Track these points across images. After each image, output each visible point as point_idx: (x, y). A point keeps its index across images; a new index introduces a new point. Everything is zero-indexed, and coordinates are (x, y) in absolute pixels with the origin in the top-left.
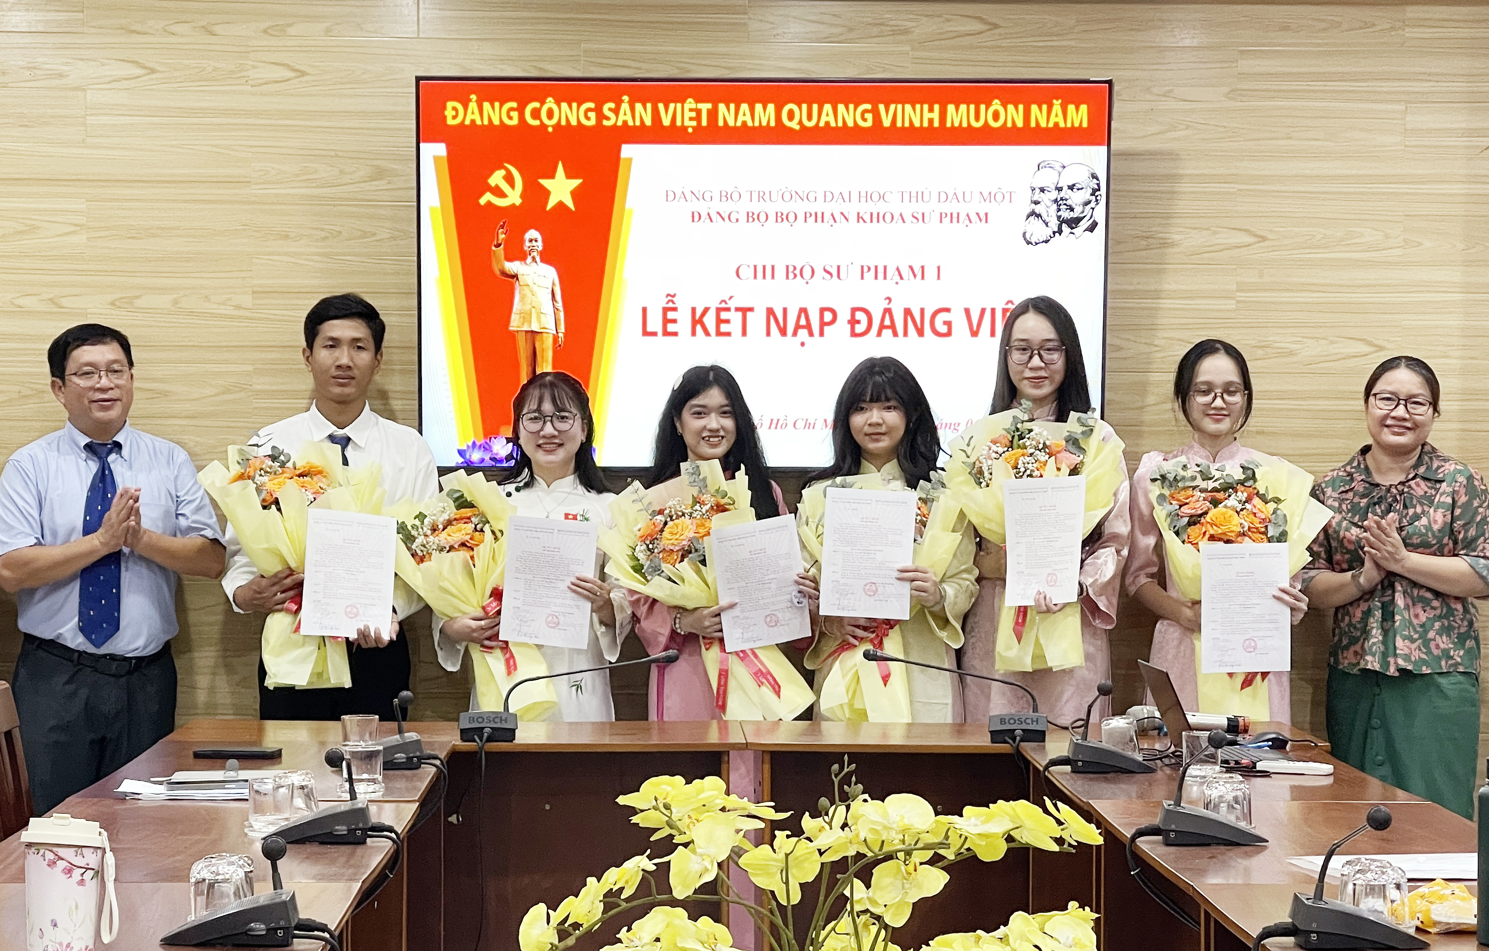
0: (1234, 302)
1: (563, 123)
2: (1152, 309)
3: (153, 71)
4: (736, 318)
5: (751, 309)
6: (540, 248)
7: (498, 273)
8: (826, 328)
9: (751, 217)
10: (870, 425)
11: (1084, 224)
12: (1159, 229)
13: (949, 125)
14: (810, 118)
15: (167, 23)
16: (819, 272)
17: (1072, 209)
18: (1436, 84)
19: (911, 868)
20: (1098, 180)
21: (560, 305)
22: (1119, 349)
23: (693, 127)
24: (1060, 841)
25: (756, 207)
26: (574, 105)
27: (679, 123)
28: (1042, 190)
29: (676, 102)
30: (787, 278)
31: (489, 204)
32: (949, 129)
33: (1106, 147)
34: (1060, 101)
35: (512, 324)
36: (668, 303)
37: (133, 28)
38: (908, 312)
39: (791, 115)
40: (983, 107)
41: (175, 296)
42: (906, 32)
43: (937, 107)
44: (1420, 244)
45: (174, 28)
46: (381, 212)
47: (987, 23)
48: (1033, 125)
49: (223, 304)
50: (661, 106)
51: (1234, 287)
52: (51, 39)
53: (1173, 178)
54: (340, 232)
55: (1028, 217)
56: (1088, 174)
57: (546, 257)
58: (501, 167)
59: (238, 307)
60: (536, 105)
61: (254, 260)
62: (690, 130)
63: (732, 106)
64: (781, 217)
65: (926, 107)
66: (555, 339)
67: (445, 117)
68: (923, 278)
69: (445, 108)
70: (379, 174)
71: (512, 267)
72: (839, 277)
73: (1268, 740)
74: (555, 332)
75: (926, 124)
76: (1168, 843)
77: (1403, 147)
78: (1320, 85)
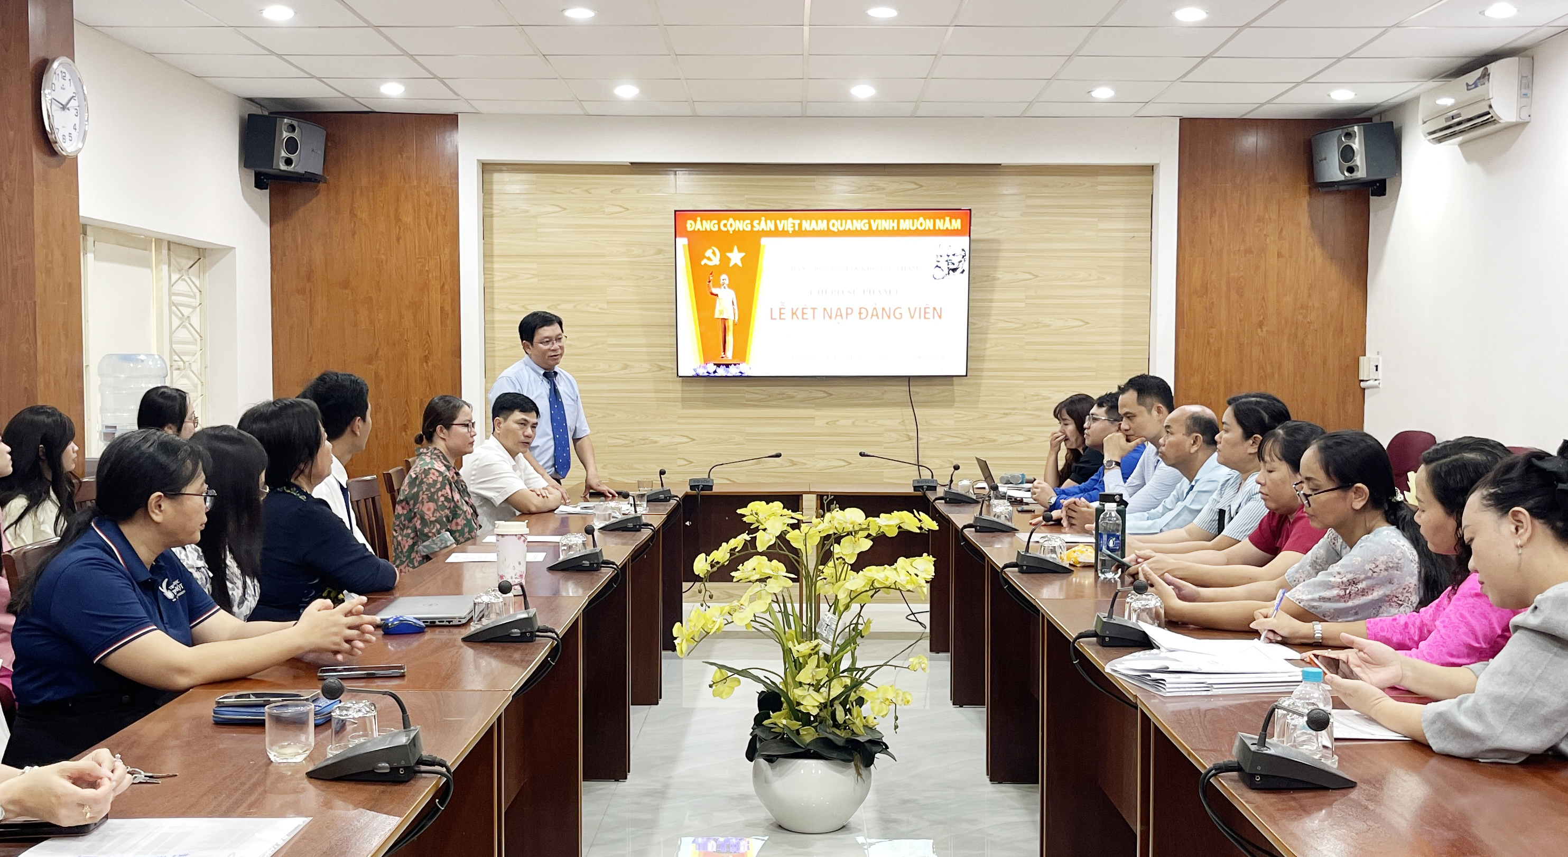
1: (737, 229)
2: (989, 307)
3: (565, 209)
4: (810, 312)
5: (817, 308)
6: (727, 283)
7: (709, 293)
9: (817, 269)
12: (992, 272)
13: (901, 228)
14: (841, 225)
15: (571, 188)
16: (846, 293)
17: (953, 264)
18: (1111, 210)
19: (857, 539)
20: (965, 251)
21: (736, 306)
22: (975, 324)
24: (921, 528)
25: (819, 266)
26: (742, 221)
27: (786, 229)
28: (941, 256)
29: (785, 220)
30: (832, 295)
31: (705, 264)
32: (901, 230)
33: (969, 237)
34: (948, 218)
35: (715, 315)
36: (781, 306)
37: (557, 191)
38: (884, 309)
39: (833, 225)
40: (915, 221)
42: (883, 189)
43: (896, 221)
44: (1105, 278)
45: (574, 191)
46: (661, 268)
47: (918, 185)
48: (937, 228)
49: (595, 307)
50: (778, 221)
52: (522, 196)
53: (998, 250)
54: (643, 277)
55: (935, 267)
56: (961, 249)
58: (710, 248)
59: (600, 309)
60: (725, 221)
62: (791, 232)
63: (808, 221)
65: (891, 221)
66: (734, 321)
67: (687, 227)
68: (890, 294)
69: (687, 223)
70: (660, 252)
71: (715, 291)
72: (854, 294)
74: (734, 318)
75: (891, 228)
76: (976, 531)
77: (1096, 237)
78: (1061, 211)
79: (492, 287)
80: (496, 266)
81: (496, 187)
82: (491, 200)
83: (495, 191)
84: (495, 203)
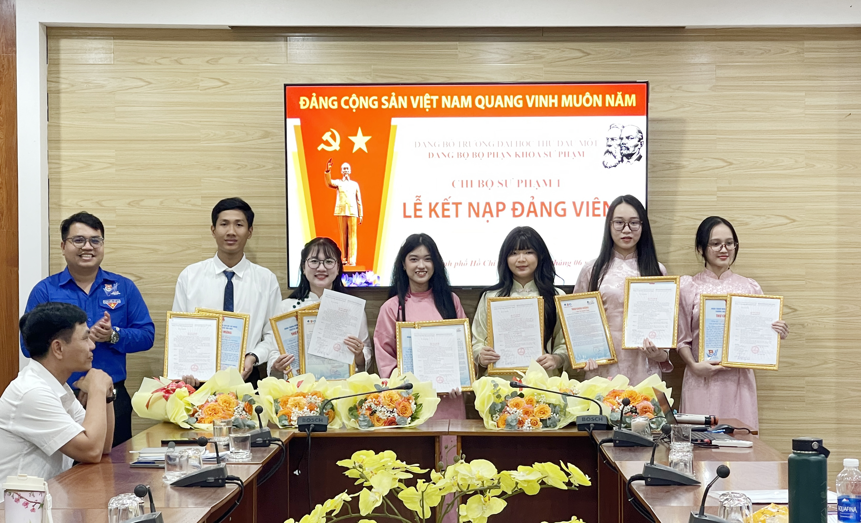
0: (716, 197)
1: (361, 107)
2: (673, 201)
3: (150, 83)
4: (452, 208)
5: (461, 203)
6: (350, 173)
7: (328, 185)
8: (500, 213)
9: (460, 155)
10: (519, 262)
11: (635, 157)
12: (676, 159)
13: (563, 106)
14: (490, 103)
15: (157, 58)
16: (496, 184)
17: (628, 149)
18: (821, 82)
19: (487, 498)
20: (641, 133)
21: (360, 202)
22: (655, 222)
23: (429, 109)
24: (568, 485)
25: (463, 150)
26: (367, 98)
27: (421, 107)
28: (612, 139)
29: (419, 95)
30: (479, 186)
31: (323, 149)
32: (563, 108)
33: (646, 117)
34: (621, 93)
35: (335, 212)
36: (417, 200)
37: (139, 61)
38: (543, 204)
39: (480, 102)
40: (580, 96)
41: (161, 200)
42: (541, 57)
43: (556, 97)
44: (815, 166)
45: (159, 61)
46: (269, 155)
47: (584, 52)
48: (607, 105)
49: (186, 203)
50: (412, 98)
51: (716, 189)
53: (683, 132)
54: (246, 165)
55: (605, 154)
56: (636, 131)
57: (353, 177)
58: (329, 130)
59: (194, 205)
60: (347, 98)
61: (202, 180)
62: (427, 110)
63: (449, 97)
64: (475, 155)
65: (551, 96)
66: (358, 219)
67: (299, 105)
68: (550, 186)
69: (299, 100)
70: (266, 135)
71: (335, 182)
72: (506, 186)
73: (723, 429)
74: (358, 216)
75: (551, 106)
76: (647, 484)
77: (804, 115)
78: (759, 83)
79: (59, 180)
80: (64, 153)
81: (63, 56)
82: (58, 72)
83: (62, 61)
84: (62, 75)
